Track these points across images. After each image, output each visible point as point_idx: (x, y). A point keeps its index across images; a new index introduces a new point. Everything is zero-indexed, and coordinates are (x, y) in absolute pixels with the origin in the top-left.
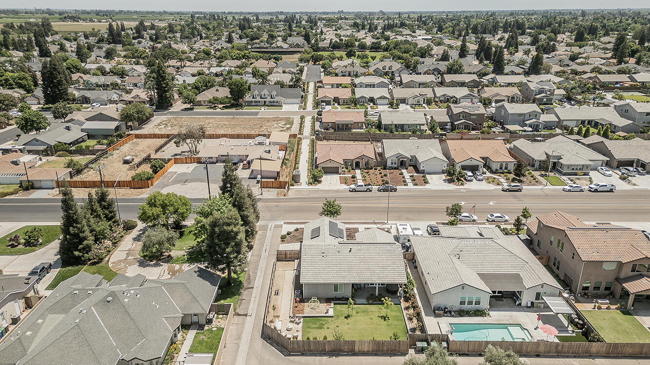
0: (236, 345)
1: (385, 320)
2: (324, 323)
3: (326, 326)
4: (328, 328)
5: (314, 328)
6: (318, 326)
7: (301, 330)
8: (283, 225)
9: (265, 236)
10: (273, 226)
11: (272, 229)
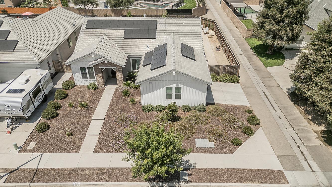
8: (283, 170)
9: (293, 127)
10: (304, 163)
11: (297, 151)
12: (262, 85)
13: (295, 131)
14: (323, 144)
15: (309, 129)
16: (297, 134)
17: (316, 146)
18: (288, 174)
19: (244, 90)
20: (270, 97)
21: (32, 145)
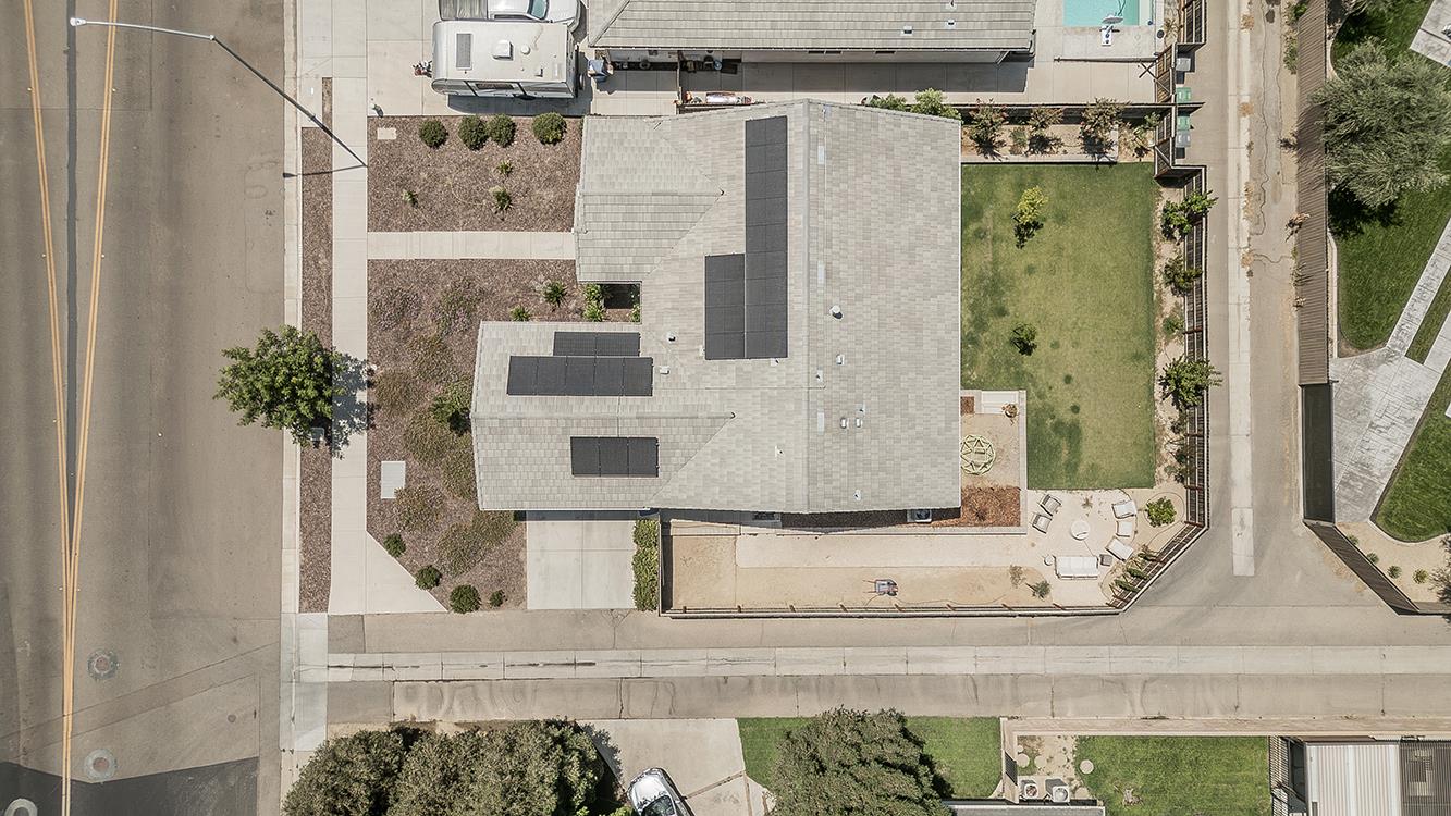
0: (1150, 686)
1: (1037, 226)
2: (1049, 422)
3: (1068, 417)
4: (1075, 409)
5: (1075, 450)
6: (1064, 442)
7: (1081, 495)
8: (331, 612)
9: (449, 681)
10: (347, 659)
11: (377, 659)
12: (633, 671)
13: (437, 681)
14: (396, 721)
15: (441, 712)
16: (427, 681)
17: (391, 704)
18: (319, 619)
19: (600, 611)
20: (569, 671)
21: (388, 134)
